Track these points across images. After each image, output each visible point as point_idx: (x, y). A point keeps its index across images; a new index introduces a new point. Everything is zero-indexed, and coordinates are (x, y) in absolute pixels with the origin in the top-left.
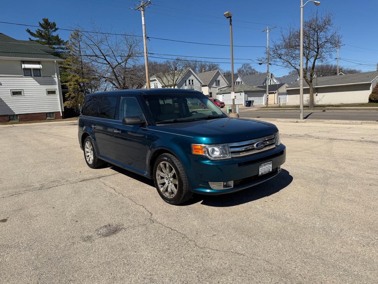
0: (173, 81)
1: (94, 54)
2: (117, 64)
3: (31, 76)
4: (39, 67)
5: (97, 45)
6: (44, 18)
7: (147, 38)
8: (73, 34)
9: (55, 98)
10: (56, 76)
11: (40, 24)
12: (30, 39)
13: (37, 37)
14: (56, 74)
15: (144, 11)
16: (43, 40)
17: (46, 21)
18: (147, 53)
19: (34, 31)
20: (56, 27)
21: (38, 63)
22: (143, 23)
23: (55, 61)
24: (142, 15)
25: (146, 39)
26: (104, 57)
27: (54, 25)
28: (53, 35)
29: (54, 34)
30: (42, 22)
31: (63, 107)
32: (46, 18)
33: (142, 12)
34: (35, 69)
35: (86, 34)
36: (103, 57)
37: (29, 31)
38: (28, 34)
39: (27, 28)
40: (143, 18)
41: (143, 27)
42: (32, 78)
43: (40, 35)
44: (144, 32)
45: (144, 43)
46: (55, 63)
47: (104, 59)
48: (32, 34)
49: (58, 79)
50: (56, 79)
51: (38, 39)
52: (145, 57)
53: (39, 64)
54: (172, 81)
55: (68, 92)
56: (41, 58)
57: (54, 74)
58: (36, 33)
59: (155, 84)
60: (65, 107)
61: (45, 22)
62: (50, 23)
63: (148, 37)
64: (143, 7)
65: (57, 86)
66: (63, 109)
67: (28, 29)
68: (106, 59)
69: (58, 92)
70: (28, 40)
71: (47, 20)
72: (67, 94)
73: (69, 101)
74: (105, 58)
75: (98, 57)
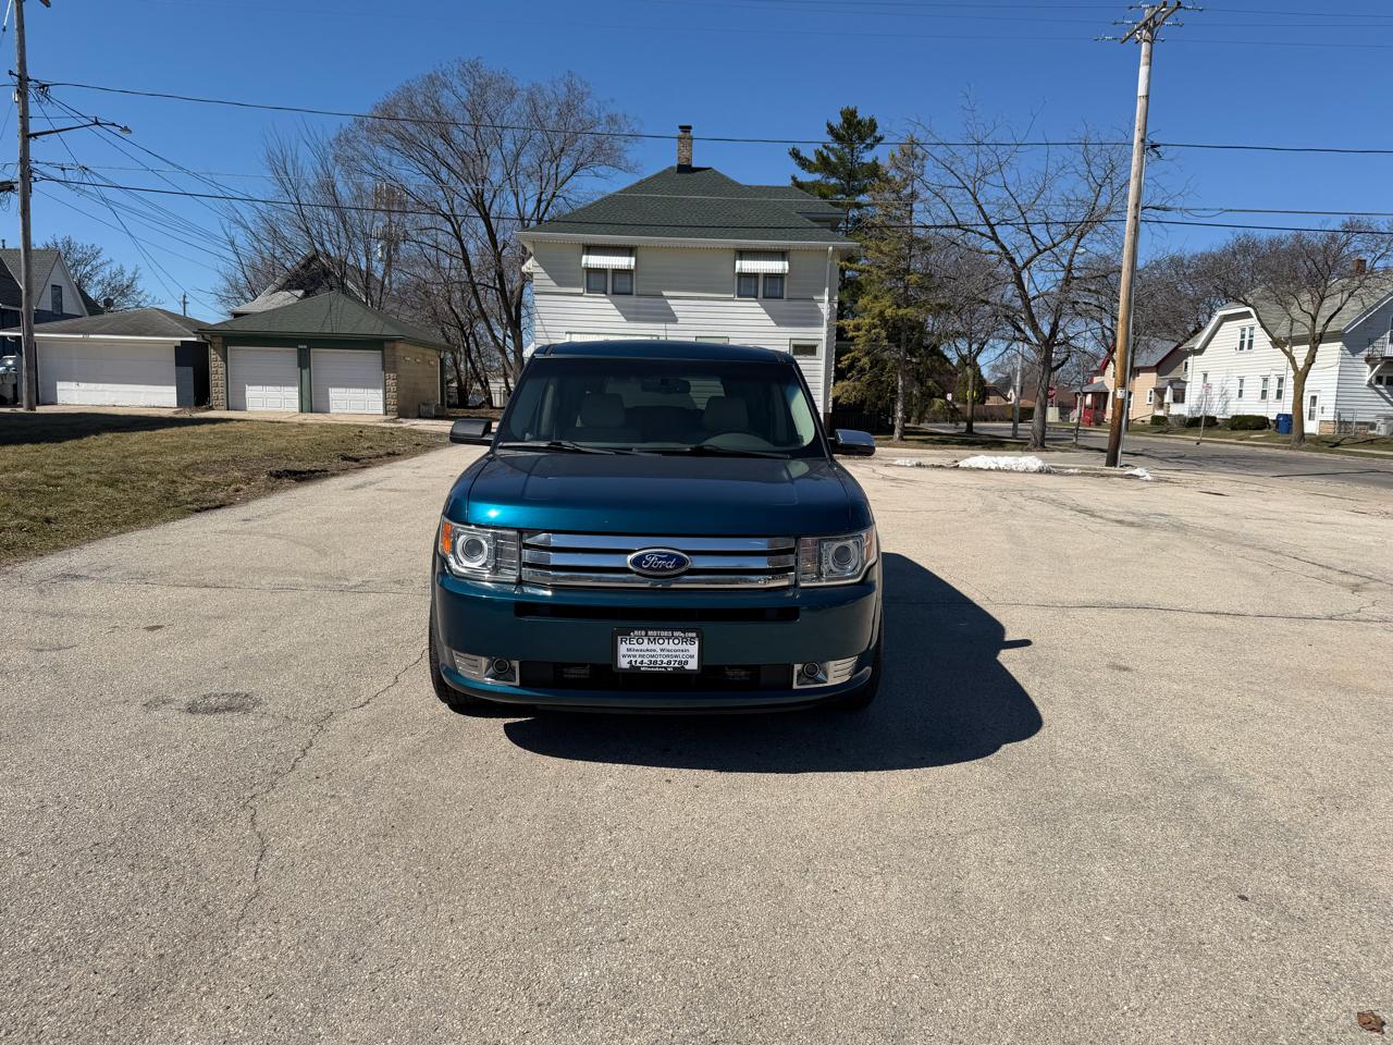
0: (1314, 320)
1: (954, 222)
2: (1035, 251)
3: (756, 297)
4: (781, 268)
5: (971, 187)
6: (845, 107)
7: (1150, 147)
8: (898, 155)
9: (813, 367)
10: (826, 298)
11: (831, 130)
12: (794, 178)
13: (816, 170)
14: (827, 290)
15: (1151, 42)
16: (833, 181)
17: (850, 117)
18: (1137, 205)
19: (809, 153)
20: (878, 134)
21: (781, 255)
22: (1142, 91)
23: (831, 248)
24: (1143, 60)
25: (1143, 151)
26: (991, 227)
27: (873, 125)
28: (865, 161)
29: (867, 157)
30: (837, 121)
31: (831, 399)
32: (852, 107)
33: (1145, 47)
34: (769, 276)
35: (939, 152)
36: (985, 230)
37: (795, 154)
38: (793, 162)
39: (791, 146)
40: (1143, 71)
41: (1140, 104)
42: (757, 304)
43: (824, 164)
44: (1138, 124)
45: (1134, 169)
46: (829, 256)
47: (989, 237)
48: (804, 163)
49: (832, 306)
50: (825, 308)
51: (817, 177)
52: (1128, 223)
53: (783, 260)
54: (1309, 322)
55: (851, 352)
56: (790, 240)
57: (821, 292)
58: (813, 158)
59: (1243, 330)
60: (835, 400)
61: (846, 120)
62: (859, 123)
63: (1156, 142)
64: (1151, 26)
65: (824, 329)
66: (830, 404)
67: (793, 149)
68: (995, 238)
69: (822, 350)
70: (789, 183)
71: (853, 113)
72: (845, 357)
73: (849, 379)
74: (994, 233)
75: (967, 230)
